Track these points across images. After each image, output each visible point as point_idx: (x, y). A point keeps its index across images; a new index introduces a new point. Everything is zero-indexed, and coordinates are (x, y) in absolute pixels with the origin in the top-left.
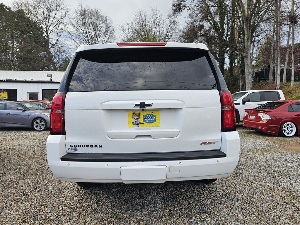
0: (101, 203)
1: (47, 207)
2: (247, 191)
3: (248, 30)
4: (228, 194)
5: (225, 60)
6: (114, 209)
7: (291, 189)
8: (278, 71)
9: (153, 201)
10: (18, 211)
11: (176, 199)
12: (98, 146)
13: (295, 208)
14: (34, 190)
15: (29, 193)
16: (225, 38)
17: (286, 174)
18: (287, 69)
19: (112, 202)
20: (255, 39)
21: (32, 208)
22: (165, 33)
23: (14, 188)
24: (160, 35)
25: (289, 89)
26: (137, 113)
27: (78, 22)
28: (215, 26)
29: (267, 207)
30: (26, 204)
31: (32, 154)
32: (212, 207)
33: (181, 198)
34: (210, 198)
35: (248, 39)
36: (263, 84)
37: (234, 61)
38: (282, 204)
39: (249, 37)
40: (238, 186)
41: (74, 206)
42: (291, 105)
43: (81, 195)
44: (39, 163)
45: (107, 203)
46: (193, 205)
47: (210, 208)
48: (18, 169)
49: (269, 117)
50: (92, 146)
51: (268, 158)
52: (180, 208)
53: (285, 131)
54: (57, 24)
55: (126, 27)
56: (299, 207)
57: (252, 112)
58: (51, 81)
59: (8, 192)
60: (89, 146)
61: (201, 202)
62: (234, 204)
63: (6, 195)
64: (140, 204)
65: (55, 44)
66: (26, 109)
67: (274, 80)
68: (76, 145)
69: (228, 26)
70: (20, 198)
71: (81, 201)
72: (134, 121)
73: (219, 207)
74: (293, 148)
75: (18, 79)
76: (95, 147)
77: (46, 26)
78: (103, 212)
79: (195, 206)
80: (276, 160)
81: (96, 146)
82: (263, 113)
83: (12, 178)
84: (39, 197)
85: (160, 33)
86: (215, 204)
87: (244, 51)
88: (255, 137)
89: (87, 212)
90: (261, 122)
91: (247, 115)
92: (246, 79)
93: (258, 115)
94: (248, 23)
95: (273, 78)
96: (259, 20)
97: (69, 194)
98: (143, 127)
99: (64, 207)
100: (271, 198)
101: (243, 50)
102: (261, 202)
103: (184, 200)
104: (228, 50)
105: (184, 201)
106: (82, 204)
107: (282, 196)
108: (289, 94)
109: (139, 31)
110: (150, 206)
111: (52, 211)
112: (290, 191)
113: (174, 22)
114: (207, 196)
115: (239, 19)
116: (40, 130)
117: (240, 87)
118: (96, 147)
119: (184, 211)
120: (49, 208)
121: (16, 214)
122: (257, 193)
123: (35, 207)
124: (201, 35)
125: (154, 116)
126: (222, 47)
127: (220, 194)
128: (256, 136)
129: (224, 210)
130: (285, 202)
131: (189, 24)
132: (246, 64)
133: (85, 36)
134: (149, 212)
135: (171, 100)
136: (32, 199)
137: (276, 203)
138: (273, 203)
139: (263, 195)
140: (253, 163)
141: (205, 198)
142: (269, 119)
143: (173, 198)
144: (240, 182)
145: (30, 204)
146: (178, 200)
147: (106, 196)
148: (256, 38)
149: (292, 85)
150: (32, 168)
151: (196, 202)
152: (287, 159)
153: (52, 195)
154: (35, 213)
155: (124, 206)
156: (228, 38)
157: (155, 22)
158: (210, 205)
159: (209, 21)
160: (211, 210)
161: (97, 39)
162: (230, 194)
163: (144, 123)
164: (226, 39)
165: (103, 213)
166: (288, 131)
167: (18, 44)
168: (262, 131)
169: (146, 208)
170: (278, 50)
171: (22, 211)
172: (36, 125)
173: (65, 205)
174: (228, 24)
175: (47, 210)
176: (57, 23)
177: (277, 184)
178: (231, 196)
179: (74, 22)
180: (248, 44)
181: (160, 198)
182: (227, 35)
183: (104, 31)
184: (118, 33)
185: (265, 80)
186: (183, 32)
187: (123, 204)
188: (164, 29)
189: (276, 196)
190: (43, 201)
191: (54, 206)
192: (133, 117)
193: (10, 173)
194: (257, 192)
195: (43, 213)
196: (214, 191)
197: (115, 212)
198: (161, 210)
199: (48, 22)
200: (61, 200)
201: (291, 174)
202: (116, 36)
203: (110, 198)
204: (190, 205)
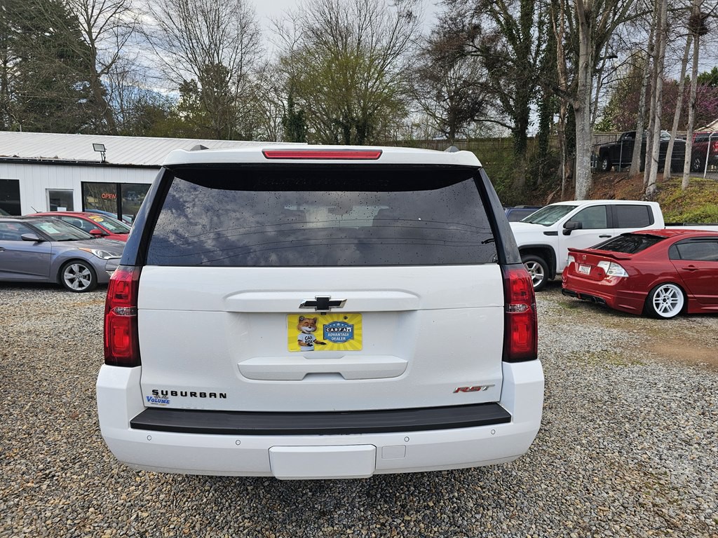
0: (227, 504)
1: (102, 512)
2: (558, 472)
3: (587, 45)
4: (515, 482)
5: (531, 115)
6: (256, 518)
7: (656, 466)
8: (654, 150)
9: (346, 498)
10: (34, 523)
11: (398, 494)
12: (218, 395)
13: (662, 519)
14: (71, 465)
15: (60, 474)
16: (531, 61)
17: (650, 423)
18: (676, 143)
19: (252, 501)
20: (604, 65)
21: (67, 514)
22: (385, 42)
23: (23, 457)
24: (374, 44)
25: (677, 194)
26: (309, 319)
27: (169, 8)
28: (508, 29)
29: (599, 518)
30: (52, 502)
31: (62, 358)
32: (478, 516)
33: (408, 490)
34: (475, 494)
35: (586, 67)
36: (616, 177)
37: (552, 119)
38: (633, 509)
39: (590, 62)
40: (539, 458)
41: (164, 511)
42: (676, 244)
43: (179, 479)
44: (79, 387)
45: (239, 503)
46: (434, 510)
47: (474, 521)
48: (29, 404)
49: (623, 271)
50: (203, 395)
51: (613, 378)
52: (407, 518)
53: (658, 305)
54: (115, 13)
55: (289, 25)
56: (670, 517)
57: (584, 258)
58: (104, 162)
59: (8, 468)
60: (195, 393)
61: (453, 503)
62: (527, 511)
63: (5, 477)
64: (316, 506)
65: (111, 65)
66: (43, 239)
67: (642, 170)
68: (167, 392)
69: (540, 31)
70: (37, 485)
71: (179, 496)
72: (302, 337)
73: (492, 518)
74: (672, 350)
75: (22, 156)
76: (210, 397)
77: (87, 15)
78: (230, 528)
79: (439, 515)
80: (631, 385)
81: (213, 395)
82: (611, 261)
83: (16, 428)
84: (82, 484)
85: (374, 39)
86: (484, 509)
87: (575, 95)
88: (589, 316)
89: (194, 526)
90: (604, 283)
91: (572, 264)
92: (577, 164)
93: (599, 266)
94: (589, 27)
95: (641, 163)
96: (617, 17)
97: (152, 477)
98: (323, 350)
99: (140, 513)
100: (611, 493)
101: (573, 92)
102: (587, 504)
103: (416, 496)
104: (539, 91)
105: (415, 499)
106: (182, 503)
107: (636, 486)
108: (677, 206)
109: (321, 33)
110: (339, 513)
111: (114, 525)
112: (654, 473)
113: (410, 15)
114: (469, 485)
115: (567, 12)
116: (80, 289)
117: (561, 182)
118: (213, 397)
119: (414, 529)
120: (107, 515)
121: (30, 530)
122: (581, 479)
123: (73, 511)
124: (474, 49)
125: (350, 326)
126: (525, 85)
127: (497, 481)
128: (592, 314)
129: (505, 527)
130: (640, 504)
131: (446, 21)
132: (578, 128)
133: (187, 45)
134: (335, 528)
135: (390, 292)
136: (65, 488)
137: (621, 507)
138: (613, 506)
139: (593, 485)
140: (580, 393)
141: (464, 494)
142: (623, 275)
143: (391, 491)
144: (544, 448)
145: (61, 503)
146: (403, 496)
147: (238, 482)
148: (608, 64)
149: (684, 185)
150: (64, 401)
151: (442, 504)
152: (656, 384)
153: (112, 477)
154: (73, 530)
155: (279, 512)
156: (538, 59)
157: (362, 11)
158: (473, 513)
159: (494, 15)
160: (474, 526)
161: (215, 55)
162: (520, 482)
163: (325, 341)
164: (535, 62)
165: (230, 531)
166: (665, 305)
167: (19, 60)
168: (606, 303)
169: (329, 519)
170: (657, 99)
171: (43, 524)
172: (70, 278)
173: (142, 506)
174: (541, 23)
175: (102, 520)
176: (114, 10)
177: (628, 452)
178: (523, 487)
179: (157, 9)
180: (586, 79)
181: (361, 491)
182: (537, 53)
183: (234, 33)
184: (269, 39)
185: (623, 166)
186: (430, 42)
187: (277, 505)
188: (383, 30)
189: (623, 486)
190: (93, 494)
191: (119, 508)
192: (299, 329)
193: (11, 414)
194: (581, 476)
195: (92, 528)
196: (485, 473)
197: (259, 528)
198: (363, 525)
199: (93, 7)
200: (133, 491)
201: (661, 424)
202: (265, 47)
203: (247, 489)
204: (428, 512)
